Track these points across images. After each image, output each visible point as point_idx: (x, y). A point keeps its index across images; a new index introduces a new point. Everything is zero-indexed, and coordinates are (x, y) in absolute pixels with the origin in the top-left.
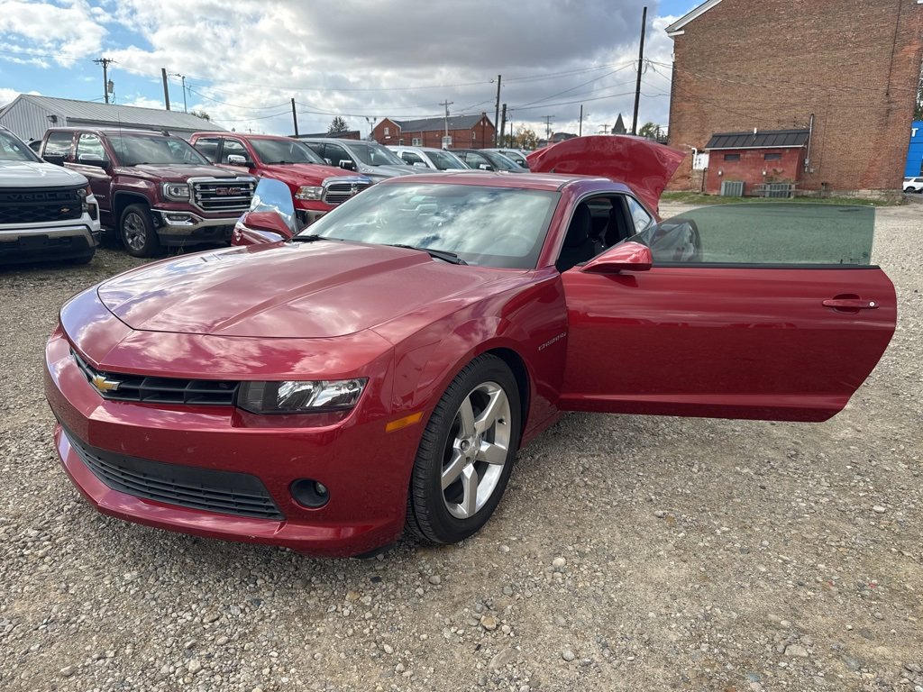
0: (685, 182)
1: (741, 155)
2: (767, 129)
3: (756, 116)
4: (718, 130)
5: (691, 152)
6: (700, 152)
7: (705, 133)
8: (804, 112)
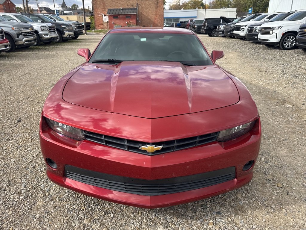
0: (101, 26)
1: (119, 17)
2: (125, 8)
3: (121, 3)
4: (109, 8)
5: (102, 15)
6: (105, 15)
7: (105, 9)
8: (135, 2)
